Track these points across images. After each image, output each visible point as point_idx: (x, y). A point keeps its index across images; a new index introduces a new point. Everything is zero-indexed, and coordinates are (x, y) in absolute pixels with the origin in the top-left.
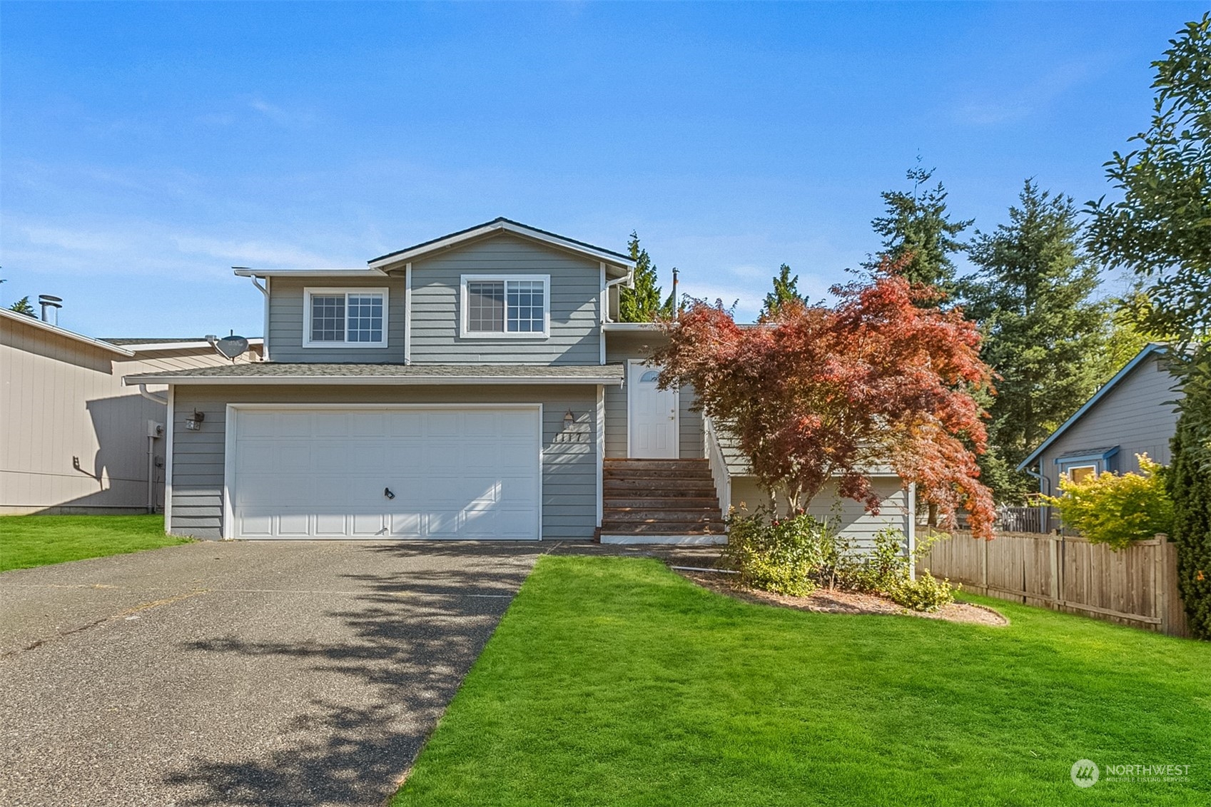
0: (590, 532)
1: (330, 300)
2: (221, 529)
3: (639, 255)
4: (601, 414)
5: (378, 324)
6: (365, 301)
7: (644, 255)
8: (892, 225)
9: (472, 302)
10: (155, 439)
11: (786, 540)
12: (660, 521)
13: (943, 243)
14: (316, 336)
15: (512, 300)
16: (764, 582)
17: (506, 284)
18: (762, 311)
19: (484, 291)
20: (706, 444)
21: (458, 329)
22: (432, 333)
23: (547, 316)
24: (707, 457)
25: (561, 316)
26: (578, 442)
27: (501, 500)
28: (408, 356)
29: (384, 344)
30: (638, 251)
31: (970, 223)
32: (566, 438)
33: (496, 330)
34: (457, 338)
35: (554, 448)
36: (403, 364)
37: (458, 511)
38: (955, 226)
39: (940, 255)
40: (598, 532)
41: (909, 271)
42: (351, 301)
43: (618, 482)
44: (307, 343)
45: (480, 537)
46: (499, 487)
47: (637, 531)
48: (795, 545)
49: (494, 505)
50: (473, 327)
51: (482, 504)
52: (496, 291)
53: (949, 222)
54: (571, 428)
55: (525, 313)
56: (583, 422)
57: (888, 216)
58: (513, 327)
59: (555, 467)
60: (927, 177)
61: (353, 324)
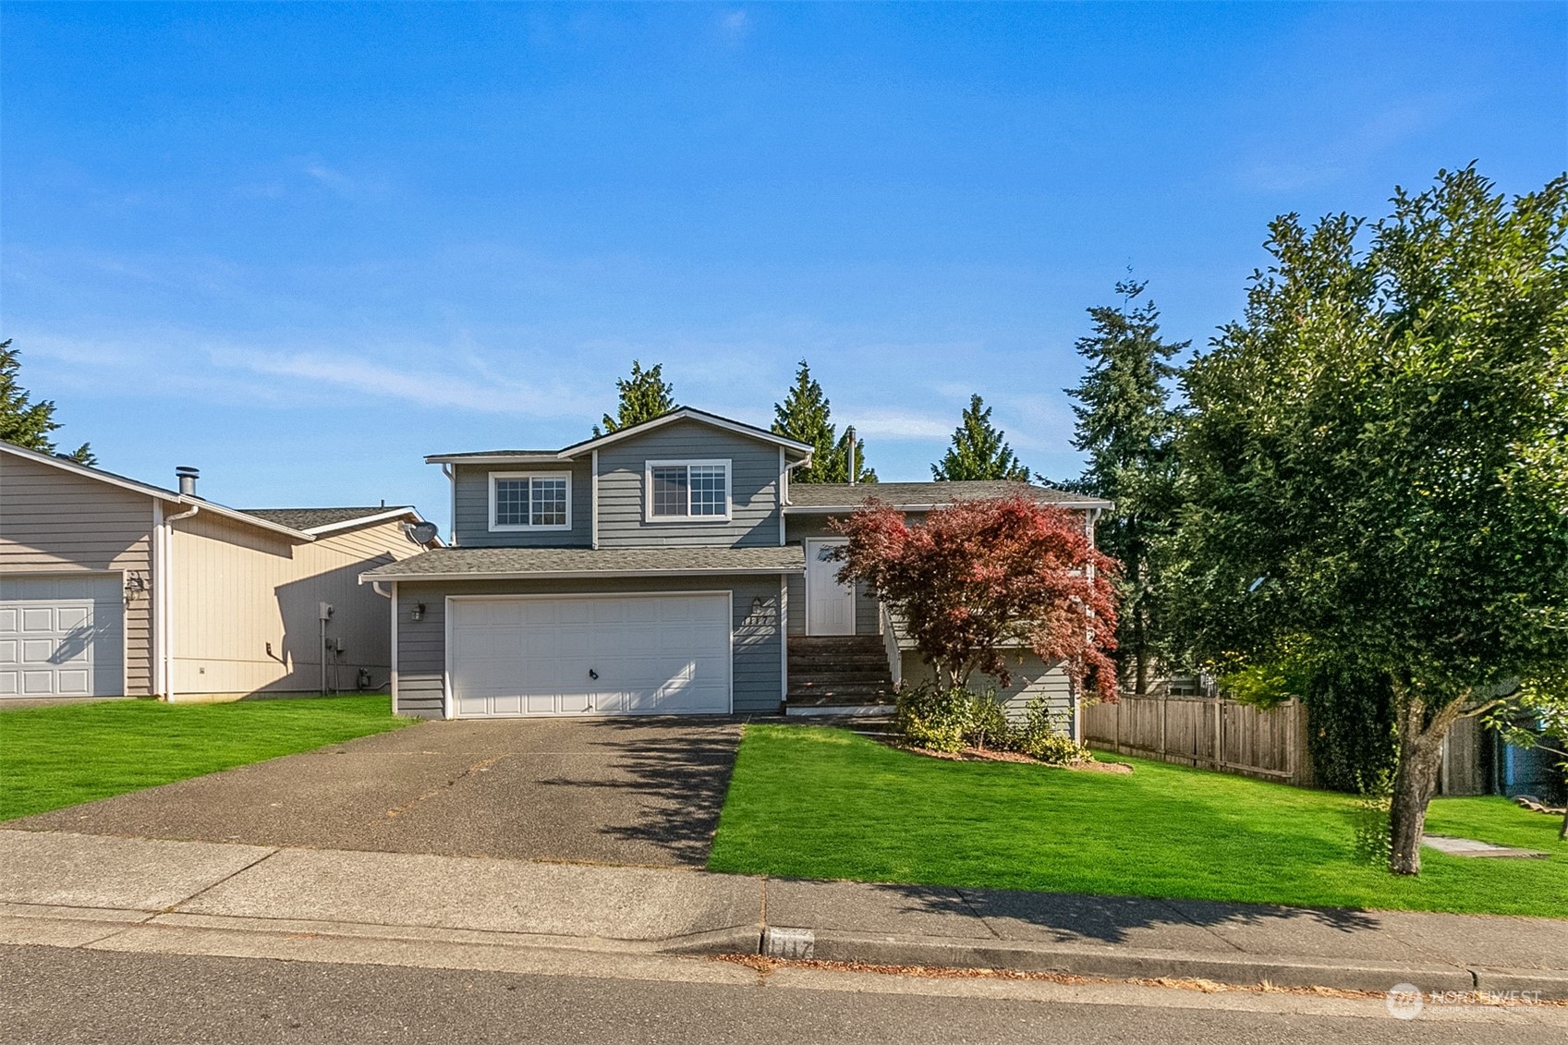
0: (777, 705)
1: (514, 484)
2: (443, 710)
3: (809, 386)
4: (785, 600)
5: (561, 508)
6: (549, 484)
7: (815, 386)
8: (1098, 347)
9: (657, 487)
10: (326, 620)
11: (943, 709)
12: (839, 694)
13: (1156, 367)
14: (501, 520)
15: (695, 485)
16: (925, 740)
17: (689, 469)
18: (950, 450)
19: (668, 476)
20: (881, 620)
21: (643, 514)
22: (619, 518)
23: (729, 499)
24: (881, 633)
25: (742, 499)
26: (764, 625)
27: (696, 677)
28: (595, 541)
29: (568, 526)
30: (808, 382)
31: (1186, 345)
32: (754, 620)
33: (680, 514)
34: (643, 522)
35: (743, 631)
36: (590, 547)
37: (656, 689)
38: (1169, 348)
39: (1151, 382)
40: (783, 706)
41: (1116, 401)
42: (535, 484)
43: (799, 659)
44: (492, 527)
45: (676, 712)
46: (693, 667)
47: (818, 703)
48: (950, 712)
49: (688, 683)
50: (658, 511)
51: (677, 683)
52: (680, 476)
53: (1163, 344)
54: (758, 612)
55: (708, 497)
56: (768, 607)
57: (1095, 335)
58: (696, 511)
59: (743, 648)
60: (1138, 292)
61: (537, 507)
